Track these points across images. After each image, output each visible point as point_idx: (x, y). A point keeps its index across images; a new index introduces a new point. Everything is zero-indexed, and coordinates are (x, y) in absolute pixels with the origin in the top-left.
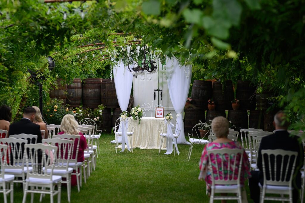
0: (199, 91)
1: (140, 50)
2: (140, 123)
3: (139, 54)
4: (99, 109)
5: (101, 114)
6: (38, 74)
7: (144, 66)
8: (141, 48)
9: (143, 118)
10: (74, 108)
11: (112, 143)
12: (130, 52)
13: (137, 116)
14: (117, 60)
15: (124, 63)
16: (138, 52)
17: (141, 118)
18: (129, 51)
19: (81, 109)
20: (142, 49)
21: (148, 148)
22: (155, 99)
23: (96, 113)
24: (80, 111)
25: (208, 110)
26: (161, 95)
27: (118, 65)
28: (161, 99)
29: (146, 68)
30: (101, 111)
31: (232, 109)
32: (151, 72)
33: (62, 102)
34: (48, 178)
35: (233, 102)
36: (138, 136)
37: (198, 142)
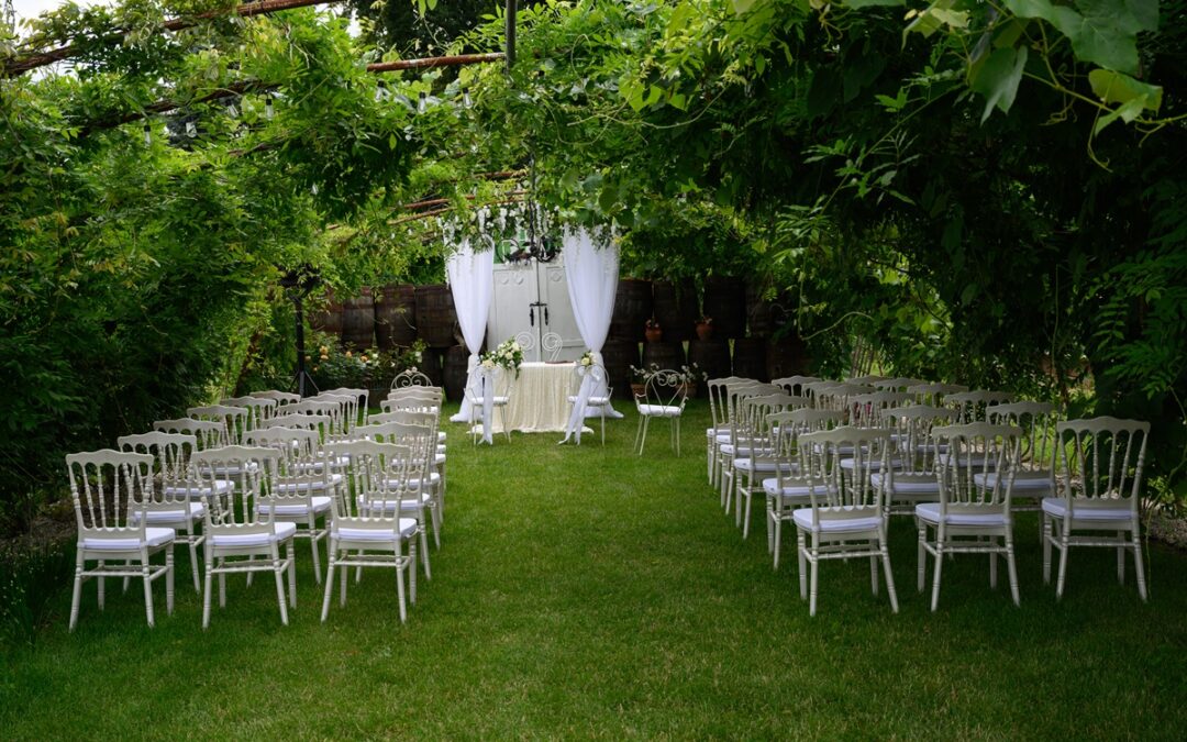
0: (626, 301)
1: (507, 218)
2: (517, 376)
3: (504, 227)
4: (414, 350)
5: (420, 361)
6: (301, 274)
7: (532, 250)
8: (509, 212)
9: (523, 365)
10: (362, 351)
11: (454, 422)
12: (486, 222)
13: (512, 362)
14: (458, 240)
15: (473, 247)
16: (503, 221)
17: (520, 366)
18: (482, 221)
19: (375, 352)
20: (510, 215)
21: (539, 430)
22: (532, 324)
23: (408, 359)
24: (375, 356)
25: (645, 341)
26: (546, 314)
27: (459, 252)
28: (547, 323)
29: (535, 252)
30: (418, 354)
31: (698, 338)
32: (548, 261)
33: (336, 338)
34: (389, 525)
35: (699, 323)
36: (516, 404)
37: (658, 413)
